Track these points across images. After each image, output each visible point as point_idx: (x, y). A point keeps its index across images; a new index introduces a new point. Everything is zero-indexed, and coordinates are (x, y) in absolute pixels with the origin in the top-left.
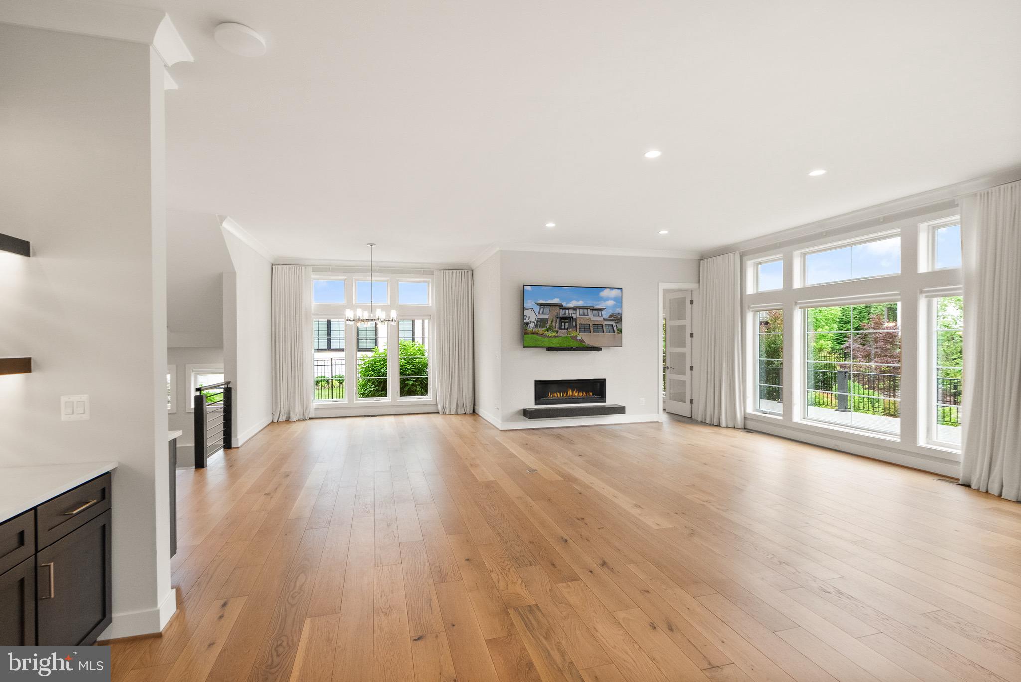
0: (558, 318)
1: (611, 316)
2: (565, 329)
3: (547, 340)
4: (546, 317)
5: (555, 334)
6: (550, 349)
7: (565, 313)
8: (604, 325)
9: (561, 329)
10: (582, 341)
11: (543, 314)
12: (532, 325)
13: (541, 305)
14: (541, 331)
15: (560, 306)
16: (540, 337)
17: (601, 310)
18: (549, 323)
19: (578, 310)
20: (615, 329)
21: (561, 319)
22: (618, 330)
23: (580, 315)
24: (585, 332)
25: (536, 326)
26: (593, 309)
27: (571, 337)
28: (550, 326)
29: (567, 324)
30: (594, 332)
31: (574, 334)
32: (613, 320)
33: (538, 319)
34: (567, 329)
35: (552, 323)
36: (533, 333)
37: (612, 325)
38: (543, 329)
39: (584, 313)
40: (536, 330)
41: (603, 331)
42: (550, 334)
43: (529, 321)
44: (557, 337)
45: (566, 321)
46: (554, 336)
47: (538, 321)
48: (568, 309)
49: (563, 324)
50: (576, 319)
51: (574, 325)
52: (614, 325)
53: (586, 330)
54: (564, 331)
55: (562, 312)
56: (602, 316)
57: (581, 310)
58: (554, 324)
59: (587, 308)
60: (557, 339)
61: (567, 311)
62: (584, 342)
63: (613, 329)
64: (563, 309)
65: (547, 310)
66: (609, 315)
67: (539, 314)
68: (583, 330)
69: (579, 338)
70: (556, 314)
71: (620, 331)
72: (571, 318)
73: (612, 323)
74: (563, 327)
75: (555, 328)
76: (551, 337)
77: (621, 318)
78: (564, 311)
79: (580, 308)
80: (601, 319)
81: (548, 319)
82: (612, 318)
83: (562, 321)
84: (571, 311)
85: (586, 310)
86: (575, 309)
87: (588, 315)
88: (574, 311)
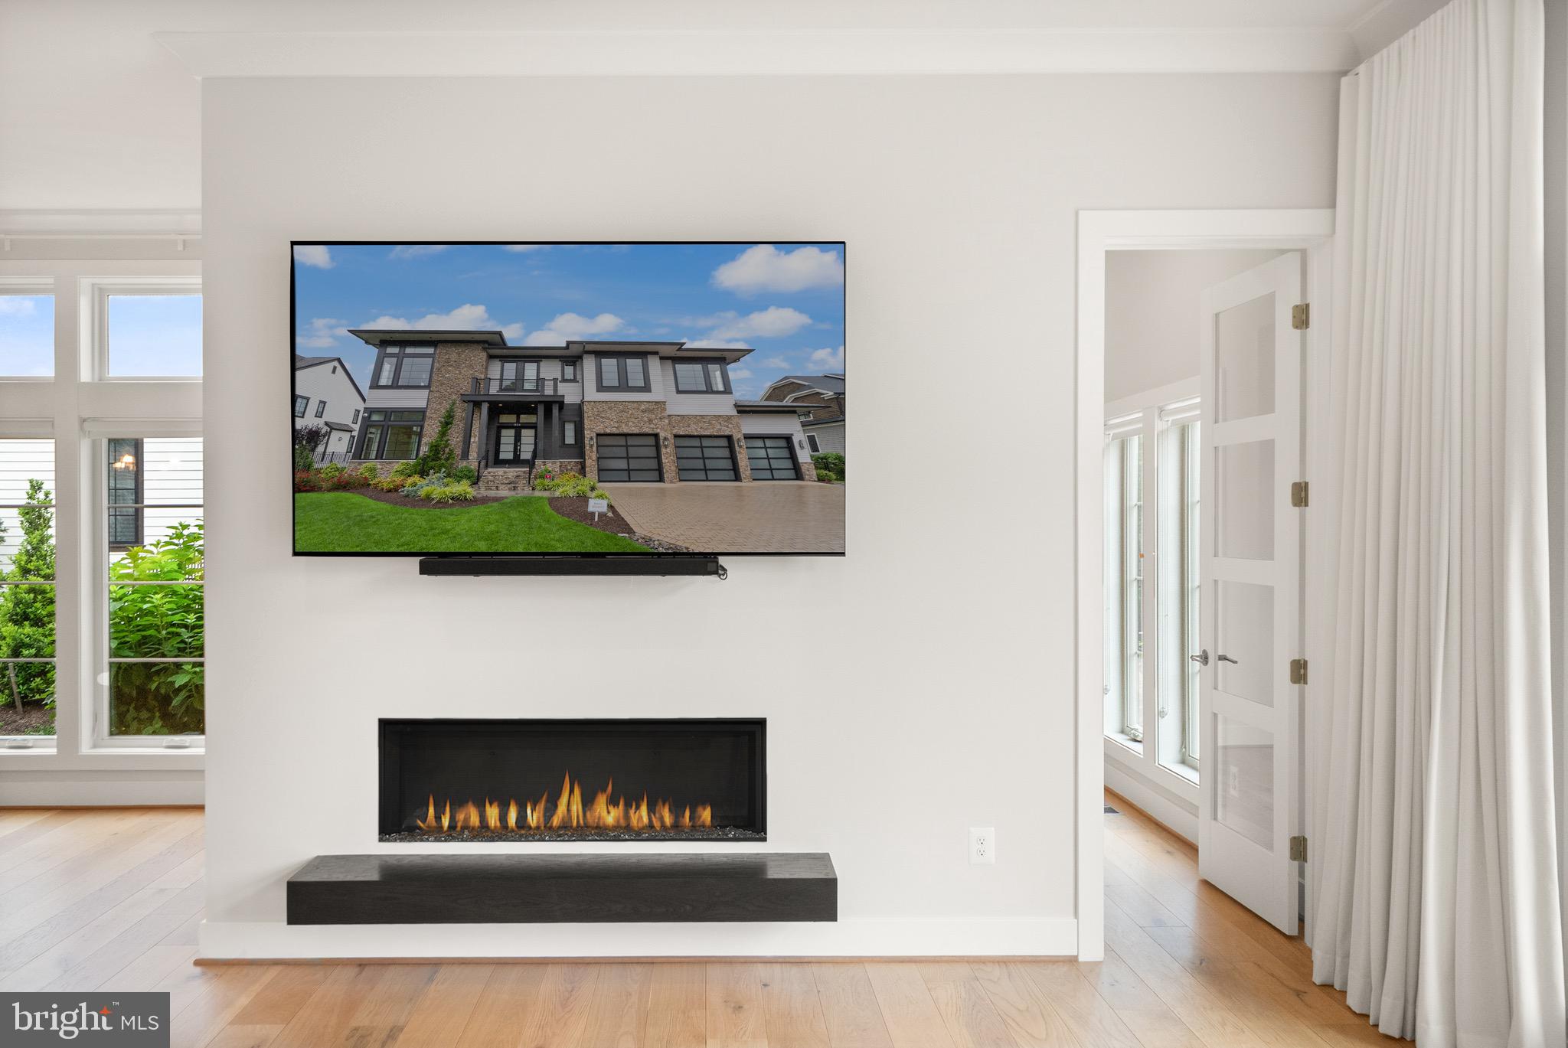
0: (477, 404)
1: (777, 392)
2: (516, 461)
3: (419, 517)
4: (416, 400)
5: (463, 488)
6: (437, 563)
7: (520, 378)
8: (737, 436)
9: (499, 462)
10: (615, 521)
11: (395, 385)
12: (338, 444)
13: (385, 341)
14: (388, 472)
15: (492, 345)
16: (383, 506)
17: (722, 358)
18: (431, 431)
19: (589, 364)
20: (804, 456)
21: (497, 409)
22: (822, 463)
23: (601, 388)
24: (629, 476)
25: (360, 450)
26: (679, 356)
27: (552, 501)
28: (435, 449)
29: (528, 436)
30: (684, 473)
31: (567, 487)
32: (790, 411)
33: (370, 411)
34: (530, 464)
35: (443, 434)
36: (342, 486)
37: (788, 439)
38: (399, 465)
39: (623, 374)
40: (363, 469)
41: (735, 469)
42: (434, 487)
43: (320, 423)
44: (475, 501)
45: (524, 418)
46: (460, 500)
47: (367, 424)
48: (537, 356)
49: (508, 436)
50: (579, 408)
51: (570, 439)
52: (799, 436)
53: (634, 464)
54: (512, 472)
55: (499, 377)
56: (727, 390)
57: (610, 365)
58: (455, 438)
59: (641, 352)
60: (476, 511)
61: (530, 370)
62: (630, 531)
63: (793, 457)
64: (504, 359)
65: (418, 364)
66: (768, 385)
67: (375, 385)
68: (622, 464)
69: (597, 506)
70: (466, 387)
71: (833, 469)
72: (552, 406)
73: (791, 426)
74: (507, 453)
75: (465, 455)
76: (442, 503)
77: (840, 400)
78: (511, 368)
79: (601, 351)
80: (723, 406)
81: (422, 412)
82: (787, 401)
83: (505, 419)
84: (551, 370)
85: (634, 365)
86: (571, 356)
87: (646, 388)
88: (569, 371)
